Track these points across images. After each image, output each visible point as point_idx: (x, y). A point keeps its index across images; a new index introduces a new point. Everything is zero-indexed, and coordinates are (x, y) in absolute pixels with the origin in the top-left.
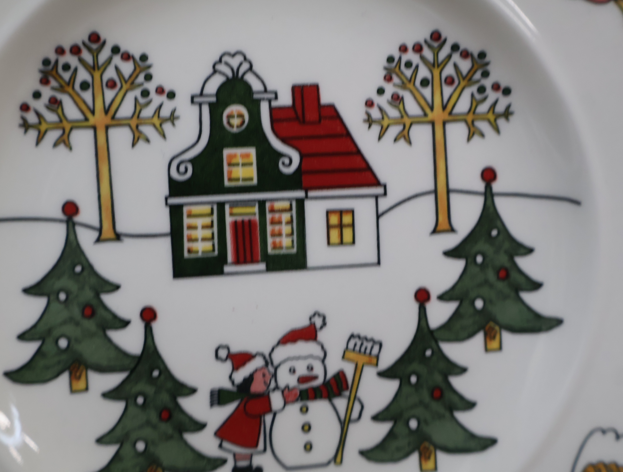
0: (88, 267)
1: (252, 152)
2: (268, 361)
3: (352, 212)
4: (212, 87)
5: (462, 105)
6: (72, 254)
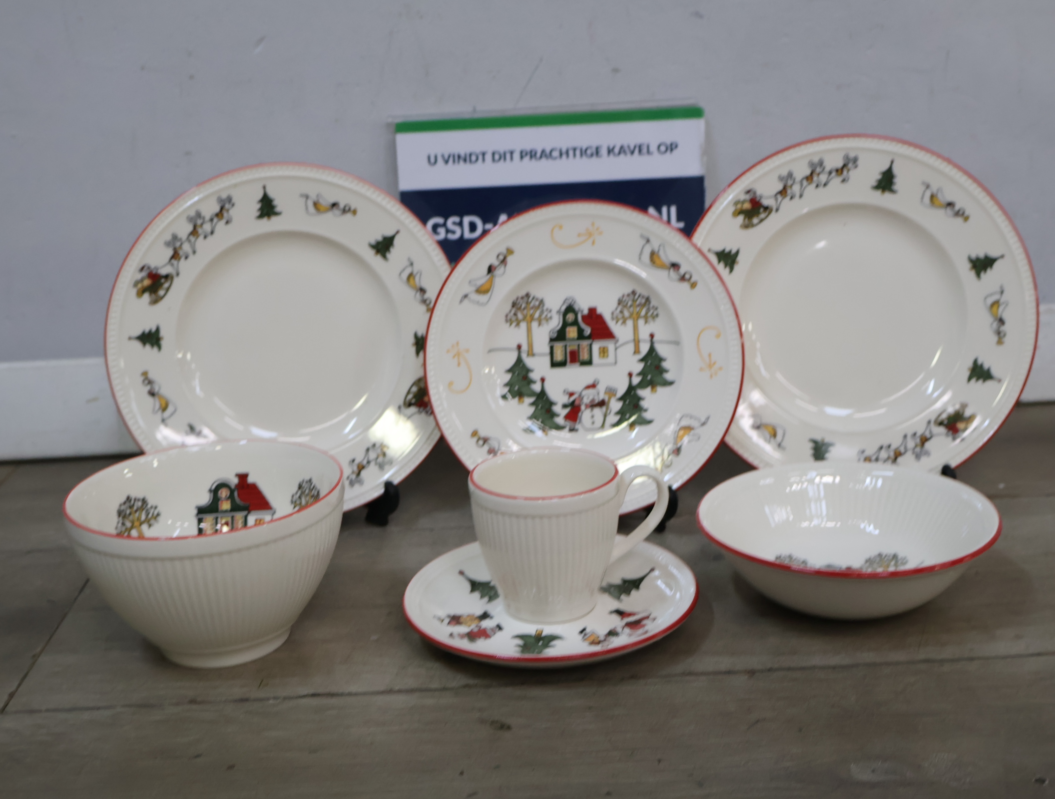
0: (524, 365)
1: (575, 328)
2: (580, 395)
3: (607, 347)
4: (564, 308)
5: (643, 313)
6: (519, 360)
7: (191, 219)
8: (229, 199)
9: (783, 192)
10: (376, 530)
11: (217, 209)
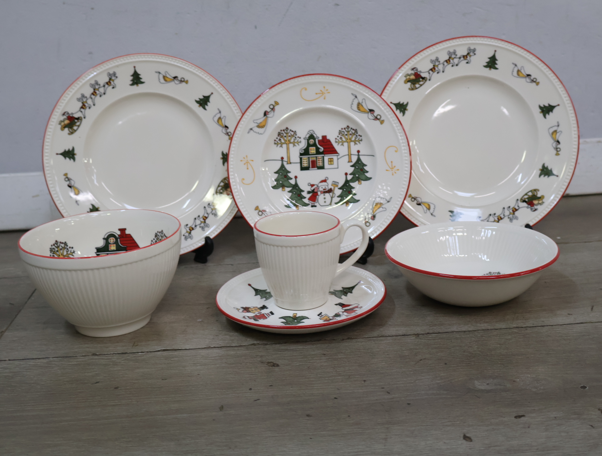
0: (285, 169)
1: (314, 148)
2: (318, 186)
3: (333, 158)
4: (308, 136)
5: (353, 139)
6: (283, 166)
7: (92, 86)
8: (114, 74)
9: (433, 70)
10: (200, 265)
11: (107, 80)
